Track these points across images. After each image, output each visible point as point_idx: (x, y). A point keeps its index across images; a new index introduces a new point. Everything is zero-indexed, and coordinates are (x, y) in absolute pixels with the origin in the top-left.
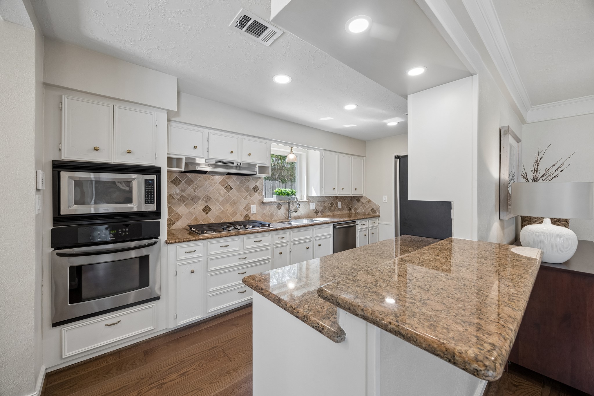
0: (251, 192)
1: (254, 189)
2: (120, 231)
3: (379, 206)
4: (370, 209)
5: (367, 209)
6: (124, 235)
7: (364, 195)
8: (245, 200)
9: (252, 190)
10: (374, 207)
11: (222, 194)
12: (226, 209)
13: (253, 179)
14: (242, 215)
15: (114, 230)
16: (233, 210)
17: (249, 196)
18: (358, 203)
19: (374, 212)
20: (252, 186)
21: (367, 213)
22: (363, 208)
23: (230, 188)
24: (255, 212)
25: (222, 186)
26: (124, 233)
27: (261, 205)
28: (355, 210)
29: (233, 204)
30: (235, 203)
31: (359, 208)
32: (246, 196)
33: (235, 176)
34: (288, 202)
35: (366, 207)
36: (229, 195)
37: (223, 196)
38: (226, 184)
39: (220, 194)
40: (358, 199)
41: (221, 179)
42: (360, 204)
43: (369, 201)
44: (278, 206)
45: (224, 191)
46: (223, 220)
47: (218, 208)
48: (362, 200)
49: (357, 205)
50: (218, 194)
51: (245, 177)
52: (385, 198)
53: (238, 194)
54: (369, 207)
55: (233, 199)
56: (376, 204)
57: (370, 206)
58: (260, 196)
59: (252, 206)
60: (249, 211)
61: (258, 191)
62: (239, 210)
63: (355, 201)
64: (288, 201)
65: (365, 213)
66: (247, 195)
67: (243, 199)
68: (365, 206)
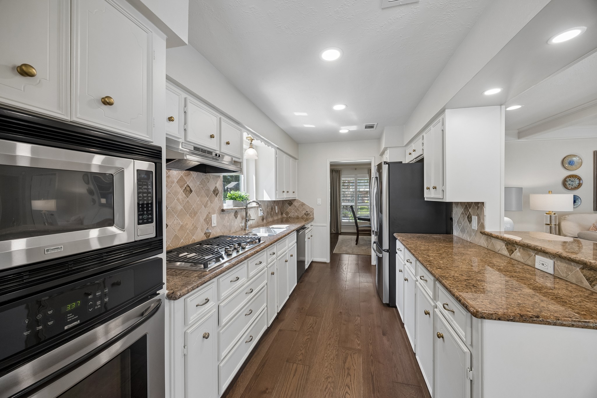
0: (211, 196)
1: (214, 191)
2: (91, 300)
3: (313, 209)
4: (304, 212)
5: (300, 212)
6: (99, 306)
7: (297, 198)
8: (205, 208)
9: (212, 193)
10: (308, 210)
11: (181, 200)
12: (185, 223)
13: (213, 178)
14: (203, 230)
15: (75, 301)
16: (193, 223)
17: (209, 202)
18: (290, 206)
19: (308, 215)
20: (212, 189)
21: (300, 216)
22: (296, 212)
23: (189, 191)
24: (215, 225)
25: (181, 187)
26: (99, 303)
27: (221, 213)
28: (287, 213)
29: (193, 215)
30: (195, 213)
31: (291, 212)
32: (207, 203)
33: (195, 172)
34: (245, 209)
35: (299, 211)
36: (188, 202)
37: (182, 202)
38: (185, 184)
39: (178, 200)
40: (290, 203)
41: (180, 177)
42: (293, 208)
43: (303, 204)
44: (235, 214)
45: (183, 195)
46: (182, 240)
47: (175, 222)
48: (295, 203)
49: (289, 208)
50: (176, 200)
51: (205, 174)
52: (319, 201)
53: (198, 199)
54: (303, 211)
55: (193, 207)
56: (310, 207)
57: (304, 209)
58: (220, 202)
59: (212, 215)
60: (210, 223)
61: (218, 195)
62: (200, 223)
63: (287, 205)
64: (245, 207)
65: (298, 216)
66: (208, 201)
67: (203, 206)
68: (298, 209)
